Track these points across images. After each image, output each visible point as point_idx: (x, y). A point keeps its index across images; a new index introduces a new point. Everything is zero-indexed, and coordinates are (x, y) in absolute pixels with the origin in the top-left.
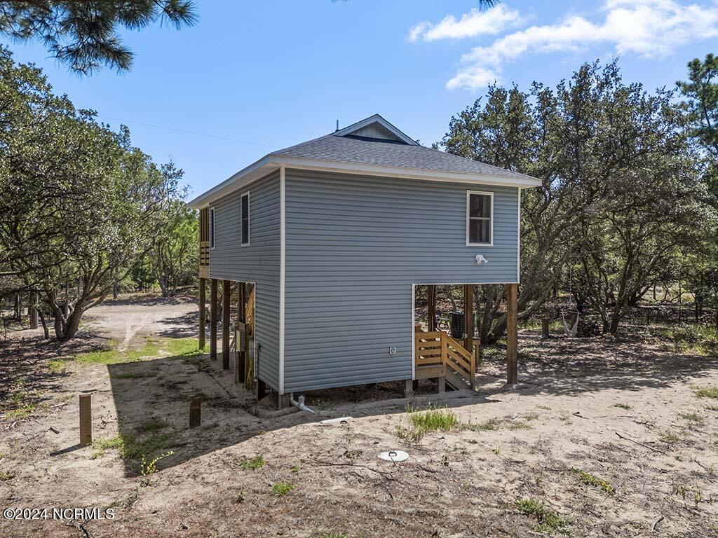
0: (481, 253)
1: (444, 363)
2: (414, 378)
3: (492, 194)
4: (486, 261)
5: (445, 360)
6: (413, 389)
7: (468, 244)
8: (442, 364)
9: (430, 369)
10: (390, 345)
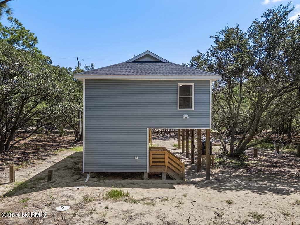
0: (186, 114)
1: (166, 166)
2: (148, 172)
3: (193, 85)
4: (188, 118)
5: (167, 164)
6: (148, 177)
7: (178, 109)
8: (165, 166)
9: (157, 168)
10: (135, 155)
